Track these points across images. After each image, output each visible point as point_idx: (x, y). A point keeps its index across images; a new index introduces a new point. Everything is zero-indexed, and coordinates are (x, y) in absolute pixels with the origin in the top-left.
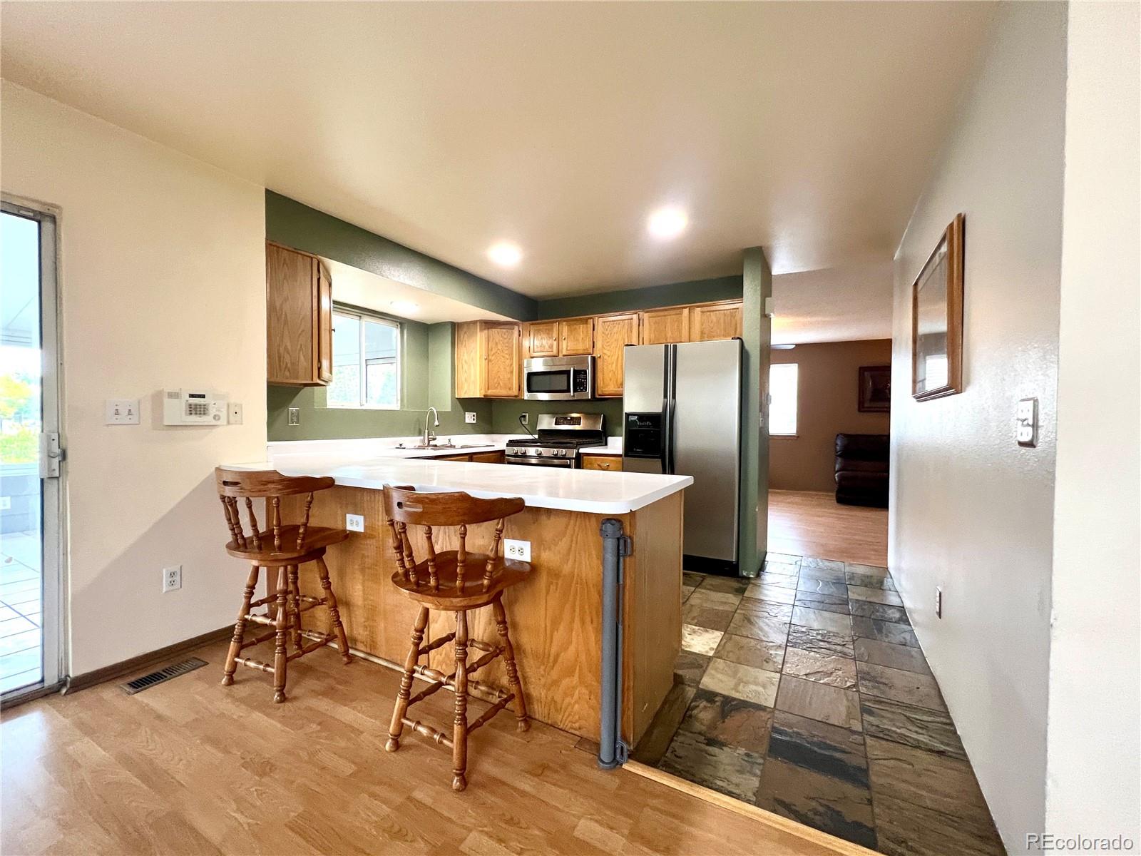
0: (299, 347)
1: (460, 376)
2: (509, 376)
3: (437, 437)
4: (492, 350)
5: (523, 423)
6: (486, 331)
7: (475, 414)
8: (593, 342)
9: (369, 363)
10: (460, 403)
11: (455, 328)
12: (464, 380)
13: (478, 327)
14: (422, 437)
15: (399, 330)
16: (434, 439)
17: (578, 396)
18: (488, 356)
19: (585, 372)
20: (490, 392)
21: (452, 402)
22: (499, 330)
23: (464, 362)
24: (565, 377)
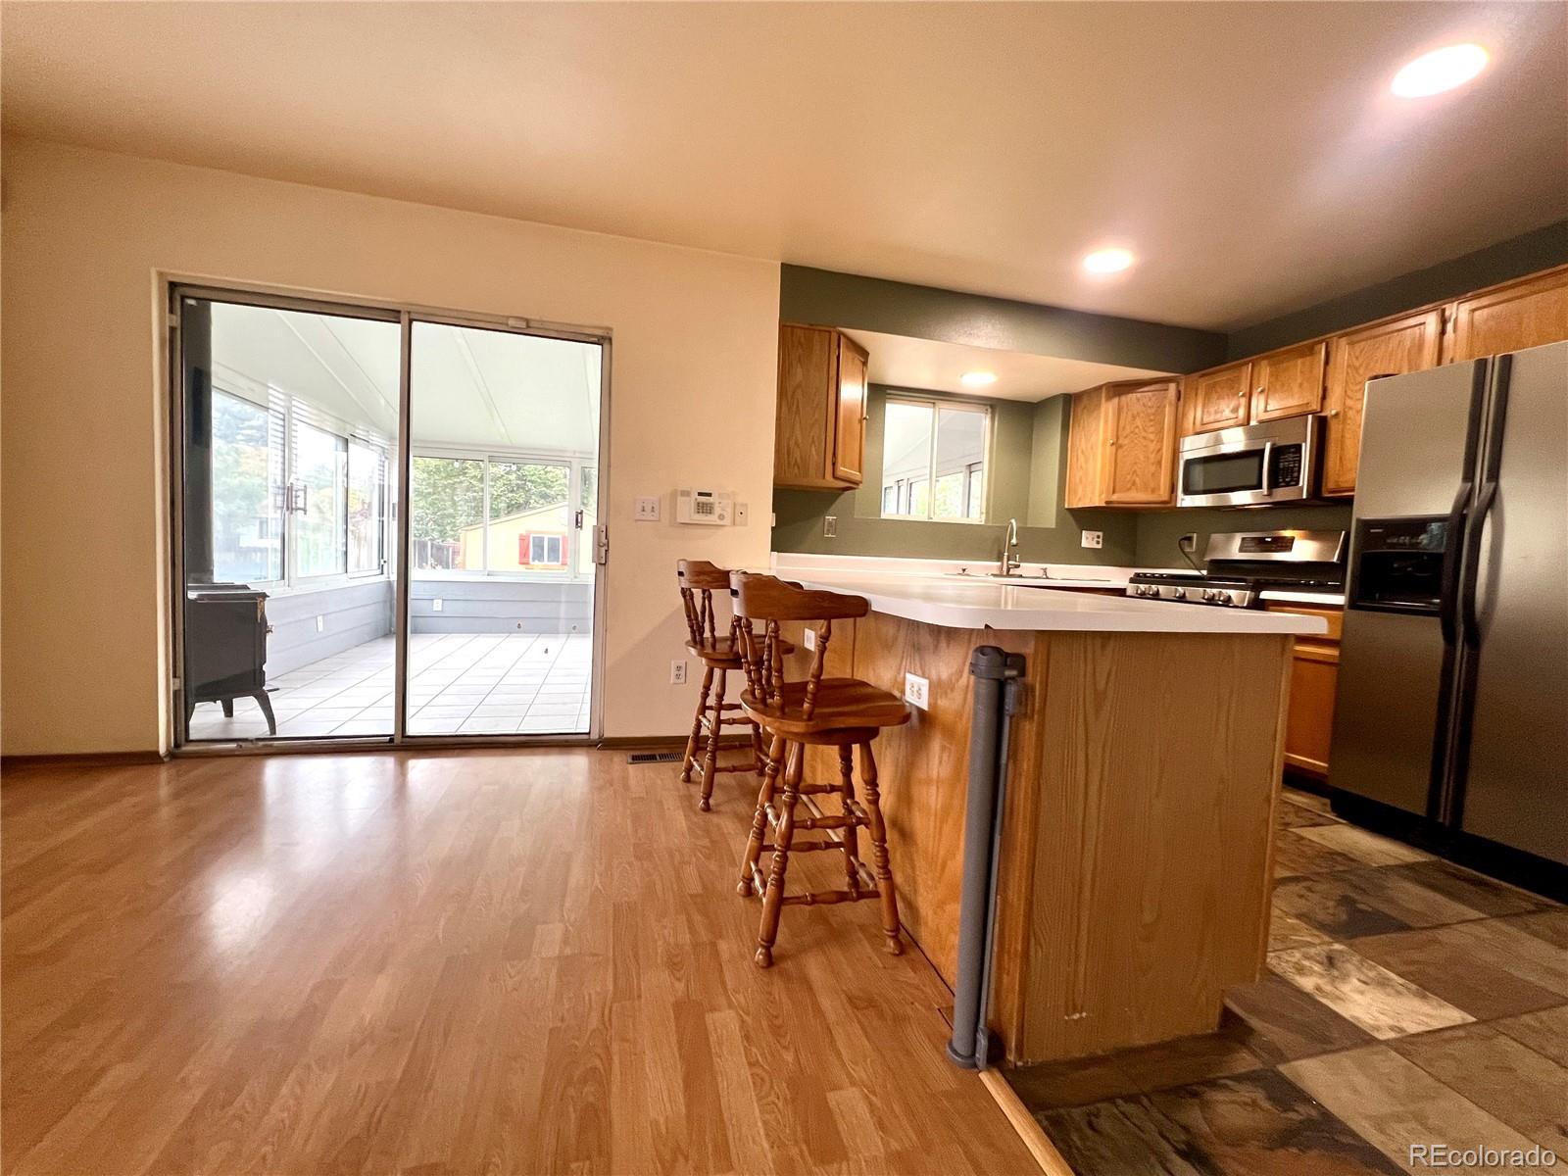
0: (810, 440)
1: (1074, 475)
2: (1153, 468)
3: (1022, 564)
4: (1124, 428)
5: (1187, 550)
6: (1116, 400)
7: (1100, 534)
8: (1325, 390)
9: (973, 468)
10: (1073, 516)
11: (1070, 405)
12: (1078, 480)
13: (1103, 395)
14: (999, 563)
15: (989, 416)
16: (1018, 566)
17: (1283, 494)
18: (1118, 438)
19: (1298, 448)
20: (1115, 498)
21: (1058, 515)
22: (1139, 395)
23: (1080, 451)
24: (1255, 461)
